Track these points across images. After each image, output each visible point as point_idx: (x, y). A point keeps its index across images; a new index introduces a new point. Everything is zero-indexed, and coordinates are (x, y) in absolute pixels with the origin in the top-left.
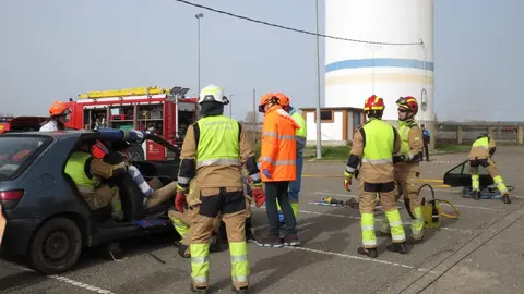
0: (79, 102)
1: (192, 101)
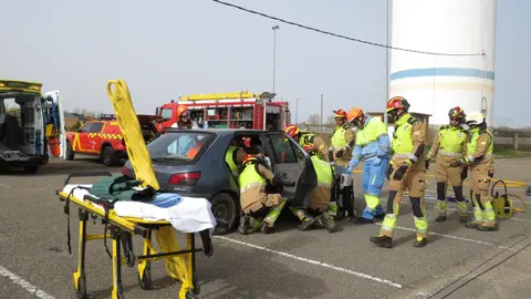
1: (278, 105)
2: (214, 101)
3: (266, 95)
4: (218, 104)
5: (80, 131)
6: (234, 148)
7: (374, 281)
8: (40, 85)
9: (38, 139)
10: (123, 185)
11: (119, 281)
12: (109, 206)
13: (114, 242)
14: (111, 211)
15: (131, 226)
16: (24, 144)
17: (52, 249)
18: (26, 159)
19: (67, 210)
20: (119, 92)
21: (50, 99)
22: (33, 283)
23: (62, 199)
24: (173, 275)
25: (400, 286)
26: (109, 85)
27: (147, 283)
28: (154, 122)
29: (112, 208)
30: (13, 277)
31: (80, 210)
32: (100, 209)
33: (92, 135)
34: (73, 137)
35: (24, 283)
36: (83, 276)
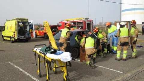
0: (64, 21)
1: (90, 21)
2: (72, 21)
3: (87, 19)
4: (74, 21)
5: (38, 30)
6: (77, 35)
7: (115, 71)
8: (28, 19)
9: (28, 33)
10: (48, 49)
11: (48, 73)
12: (45, 55)
13: (47, 64)
14: (46, 56)
15: (51, 60)
16: (24, 34)
17: (32, 63)
18: (25, 38)
19: (35, 55)
20: (46, 25)
21: (30, 23)
22: (28, 73)
23: (34, 52)
24: (62, 70)
25: (122, 73)
26: (44, 23)
27: (56, 73)
28: (57, 27)
29: (46, 55)
30: (23, 71)
31: (38, 55)
32: (43, 55)
33: (41, 31)
34: (37, 32)
35: (26, 73)
36: (40, 72)
